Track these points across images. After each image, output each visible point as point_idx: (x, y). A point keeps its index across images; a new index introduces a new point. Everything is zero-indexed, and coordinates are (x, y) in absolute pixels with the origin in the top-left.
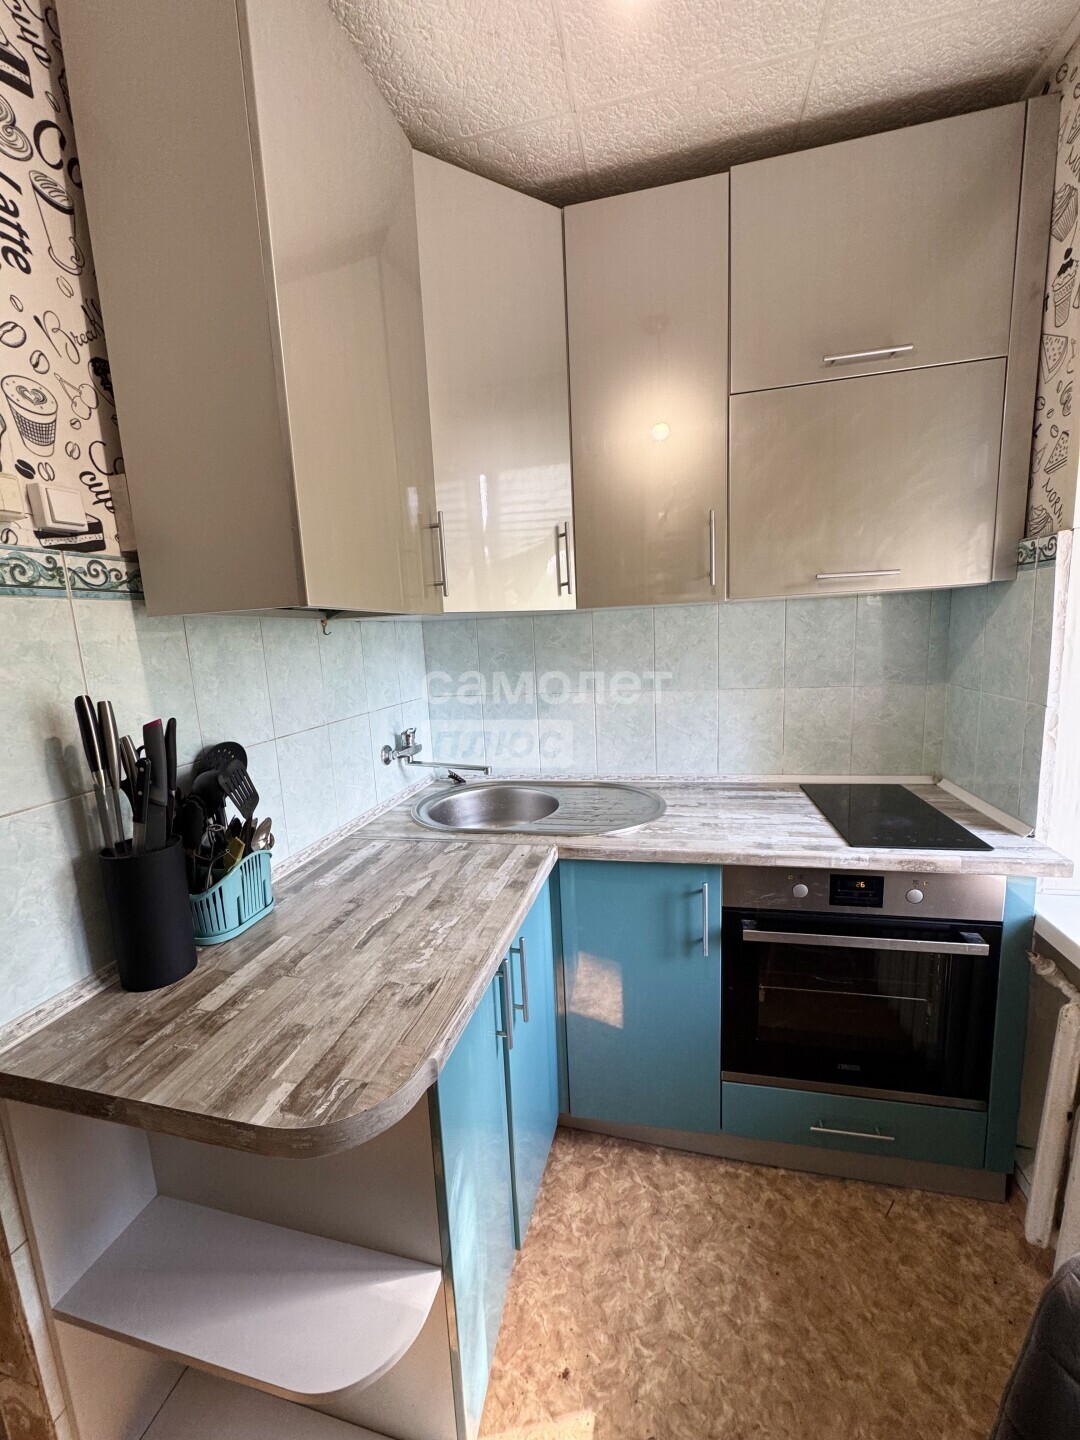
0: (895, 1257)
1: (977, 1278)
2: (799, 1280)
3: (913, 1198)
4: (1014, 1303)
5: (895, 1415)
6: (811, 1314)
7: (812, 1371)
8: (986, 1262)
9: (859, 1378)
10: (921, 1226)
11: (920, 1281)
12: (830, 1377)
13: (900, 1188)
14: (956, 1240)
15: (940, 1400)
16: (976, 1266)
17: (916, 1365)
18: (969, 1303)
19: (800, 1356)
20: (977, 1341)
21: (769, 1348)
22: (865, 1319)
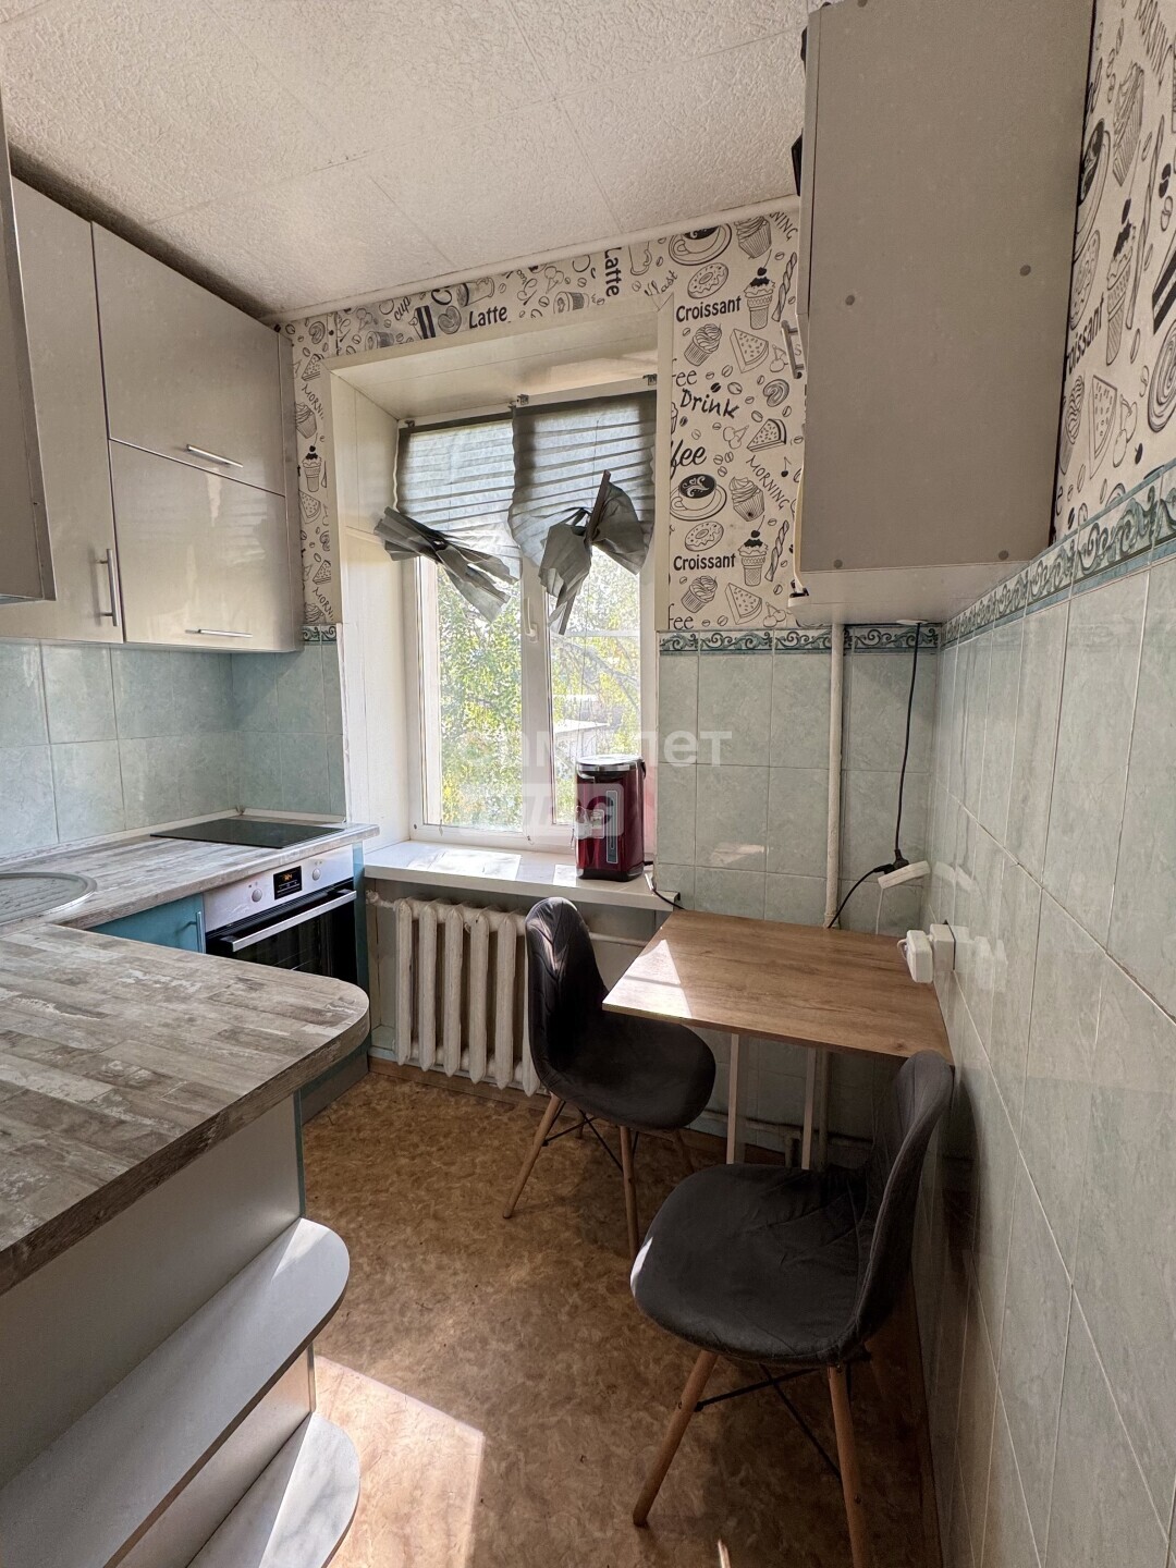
0: (355, 1134)
1: (389, 1107)
2: (329, 1187)
3: (335, 1107)
4: (407, 1101)
5: (414, 1177)
6: (350, 1190)
7: (374, 1205)
8: (385, 1099)
9: (391, 1184)
10: (350, 1113)
11: (373, 1131)
12: (383, 1197)
13: (325, 1109)
14: (367, 1103)
15: (421, 1155)
16: (385, 1104)
17: (404, 1156)
18: (395, 1118)
19: (364, 1207)
20: (410, 1126)
21: (348, 1222)
22: (371, 1166)
